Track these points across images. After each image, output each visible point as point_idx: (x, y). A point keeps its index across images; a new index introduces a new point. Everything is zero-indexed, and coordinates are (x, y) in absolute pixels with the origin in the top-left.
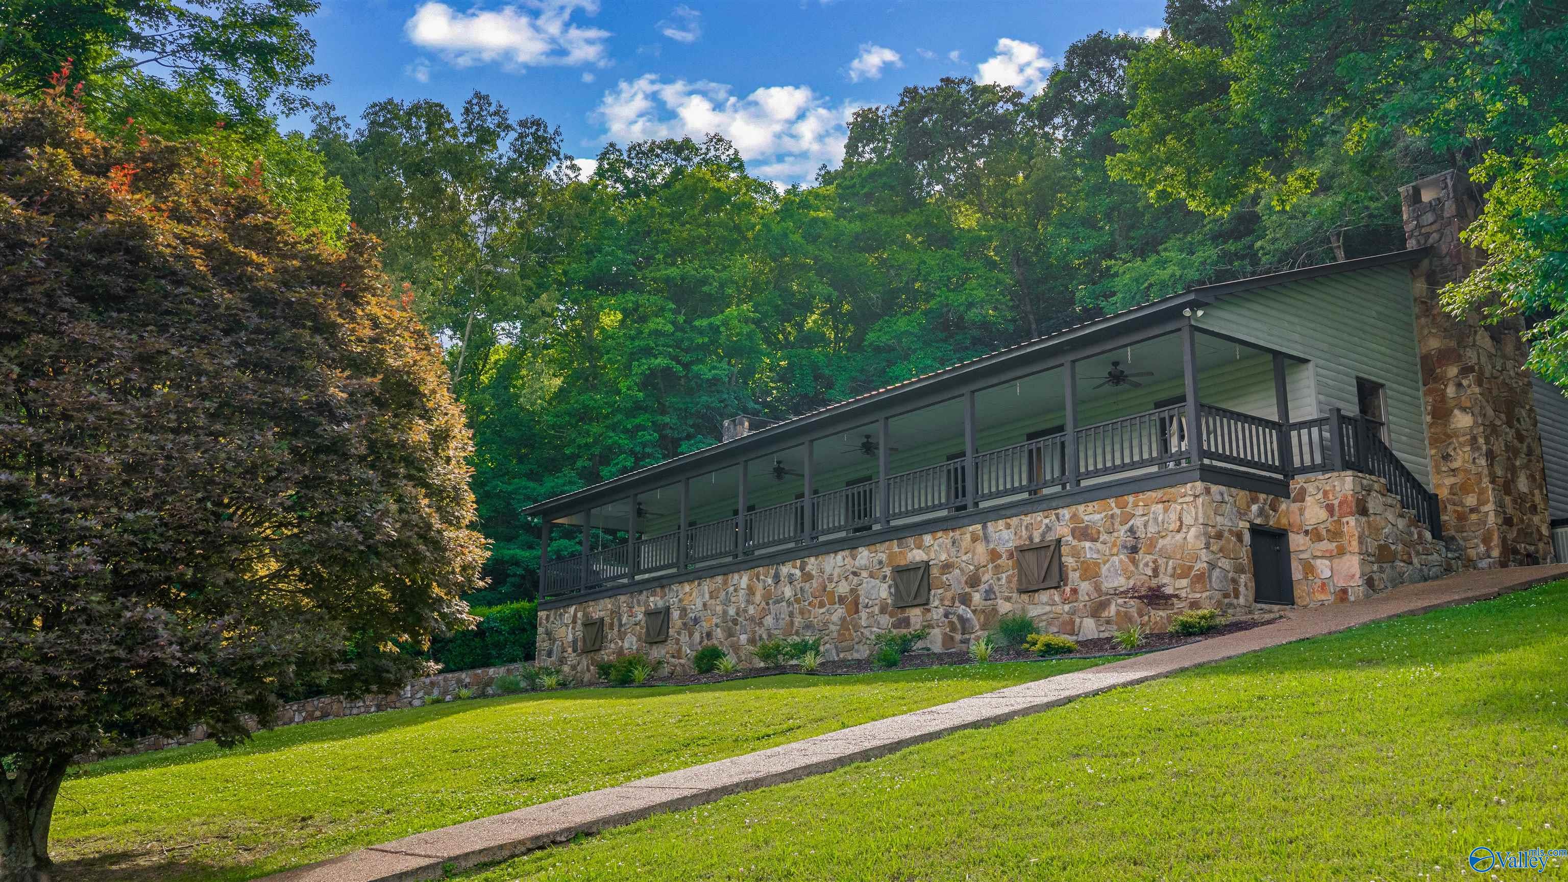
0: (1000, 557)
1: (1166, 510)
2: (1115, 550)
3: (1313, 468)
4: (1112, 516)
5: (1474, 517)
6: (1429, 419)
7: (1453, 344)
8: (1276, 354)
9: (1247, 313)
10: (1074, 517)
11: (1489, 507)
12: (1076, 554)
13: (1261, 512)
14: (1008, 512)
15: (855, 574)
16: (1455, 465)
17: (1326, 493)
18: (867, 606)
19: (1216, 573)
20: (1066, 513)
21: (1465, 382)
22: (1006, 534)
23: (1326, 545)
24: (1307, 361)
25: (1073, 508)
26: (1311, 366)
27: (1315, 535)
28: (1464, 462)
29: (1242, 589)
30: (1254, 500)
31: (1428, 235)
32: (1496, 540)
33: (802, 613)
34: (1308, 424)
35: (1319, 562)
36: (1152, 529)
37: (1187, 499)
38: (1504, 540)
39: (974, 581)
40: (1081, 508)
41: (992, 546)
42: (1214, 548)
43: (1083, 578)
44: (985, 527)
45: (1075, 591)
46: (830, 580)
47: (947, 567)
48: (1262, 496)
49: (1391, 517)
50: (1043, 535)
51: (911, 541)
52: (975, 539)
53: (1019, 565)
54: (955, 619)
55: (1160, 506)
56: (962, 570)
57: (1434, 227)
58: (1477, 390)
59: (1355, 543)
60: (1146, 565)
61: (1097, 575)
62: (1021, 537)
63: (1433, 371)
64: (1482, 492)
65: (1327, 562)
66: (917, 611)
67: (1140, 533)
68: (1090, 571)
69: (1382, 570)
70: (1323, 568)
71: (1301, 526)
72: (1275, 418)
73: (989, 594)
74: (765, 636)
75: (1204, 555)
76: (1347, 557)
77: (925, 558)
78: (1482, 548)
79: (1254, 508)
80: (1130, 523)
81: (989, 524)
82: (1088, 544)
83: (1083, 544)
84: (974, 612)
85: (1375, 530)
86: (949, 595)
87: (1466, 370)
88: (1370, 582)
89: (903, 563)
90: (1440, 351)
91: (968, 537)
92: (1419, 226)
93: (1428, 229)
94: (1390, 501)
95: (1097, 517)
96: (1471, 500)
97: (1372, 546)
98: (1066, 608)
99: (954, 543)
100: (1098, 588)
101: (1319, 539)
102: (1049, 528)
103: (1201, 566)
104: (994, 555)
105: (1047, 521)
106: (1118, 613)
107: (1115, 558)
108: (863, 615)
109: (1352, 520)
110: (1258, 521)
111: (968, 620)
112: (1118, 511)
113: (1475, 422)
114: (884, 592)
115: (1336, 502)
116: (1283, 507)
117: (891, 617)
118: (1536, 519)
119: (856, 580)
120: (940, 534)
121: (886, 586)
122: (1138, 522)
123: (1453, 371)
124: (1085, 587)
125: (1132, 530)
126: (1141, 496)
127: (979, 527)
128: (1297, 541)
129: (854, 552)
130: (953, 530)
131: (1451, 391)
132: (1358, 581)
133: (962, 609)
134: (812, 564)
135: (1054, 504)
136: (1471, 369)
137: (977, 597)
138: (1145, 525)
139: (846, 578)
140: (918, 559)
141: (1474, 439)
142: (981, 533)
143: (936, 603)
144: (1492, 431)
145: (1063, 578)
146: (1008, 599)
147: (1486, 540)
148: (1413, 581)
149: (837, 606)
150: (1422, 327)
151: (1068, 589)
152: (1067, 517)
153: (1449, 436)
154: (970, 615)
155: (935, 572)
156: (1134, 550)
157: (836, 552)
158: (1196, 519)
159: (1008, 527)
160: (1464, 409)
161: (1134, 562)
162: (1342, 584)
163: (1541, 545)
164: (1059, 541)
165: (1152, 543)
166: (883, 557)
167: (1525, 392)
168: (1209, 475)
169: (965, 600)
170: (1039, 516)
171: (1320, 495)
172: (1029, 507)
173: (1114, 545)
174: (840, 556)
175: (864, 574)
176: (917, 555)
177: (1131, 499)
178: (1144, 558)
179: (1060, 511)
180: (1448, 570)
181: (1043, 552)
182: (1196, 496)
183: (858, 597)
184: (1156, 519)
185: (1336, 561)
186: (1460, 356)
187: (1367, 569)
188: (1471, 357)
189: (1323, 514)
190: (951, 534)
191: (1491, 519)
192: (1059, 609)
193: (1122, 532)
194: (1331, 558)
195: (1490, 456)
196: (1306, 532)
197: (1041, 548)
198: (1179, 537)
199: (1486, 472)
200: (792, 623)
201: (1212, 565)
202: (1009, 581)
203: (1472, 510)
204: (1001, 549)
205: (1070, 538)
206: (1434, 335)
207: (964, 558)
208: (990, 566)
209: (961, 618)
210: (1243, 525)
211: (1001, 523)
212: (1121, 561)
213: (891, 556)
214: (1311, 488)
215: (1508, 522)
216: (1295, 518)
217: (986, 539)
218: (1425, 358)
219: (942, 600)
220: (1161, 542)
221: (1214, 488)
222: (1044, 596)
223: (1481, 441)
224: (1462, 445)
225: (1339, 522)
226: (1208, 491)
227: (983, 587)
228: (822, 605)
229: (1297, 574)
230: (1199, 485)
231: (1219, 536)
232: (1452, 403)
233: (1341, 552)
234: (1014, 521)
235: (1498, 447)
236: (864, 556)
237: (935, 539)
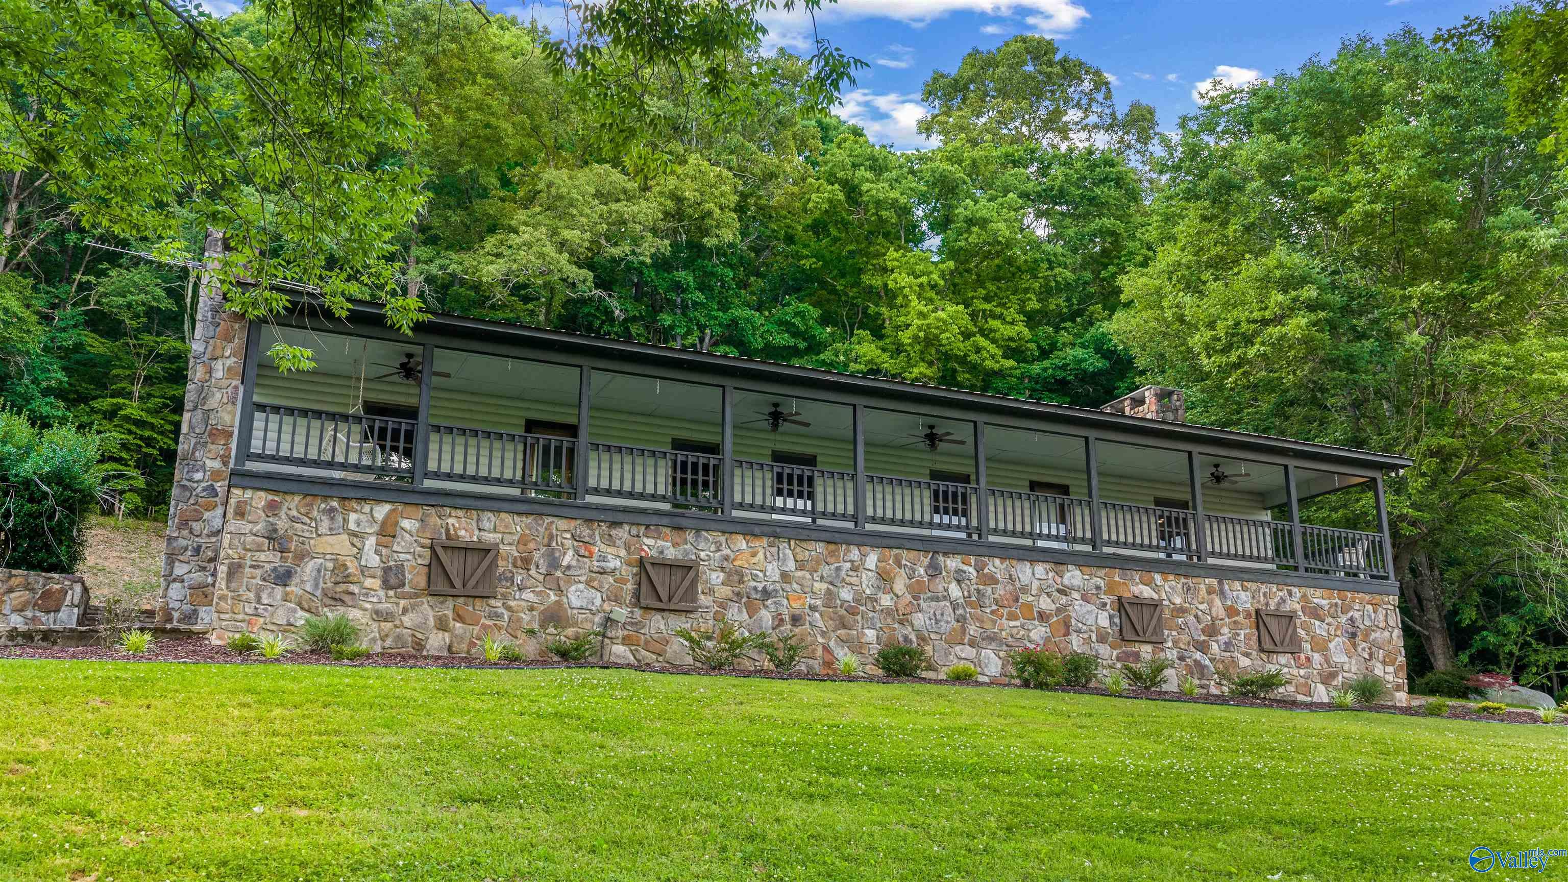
0: (1238, 614)
1: (1374, 611)
2: (1338, 632)
4: (1336, 604)
10: (1304, 596)
12: (1306, 628)
14: (1246, 576)
15: (1059, 591)
18: (1078, 631)
20: (1298, 592)
22: (1242, 595)
25: (1303, 590)
33: (976, 620)
36: (1366, 623)
37: (1391, 607)
39: (1212, 631)
40: (1310, 591)
41: (1229, 603)
43: (1312, 649)
44: (1220, 582)
45: (1308, 659)
46: (1025, 591)
47: (1181, 611)
50: (1279, 604)
51: (1137, 575)
52: (1209, 591)
54: (1191, 664)
55: (1370, 607)
56: (1197, 617)
60: (1363, 649)
61: (1327, 649)
62: (1259, 602)
66: (1148, 648)
67: (1359, 622)
68: (1321, 646)
73: (1225, 646)
75: (1402, 652)
77: (1156, 596)
80: (1350, 614)
81: (1226, 582)
82: (1317, 623)
83: (1312, 620)
84: (1212, 660)
86: (1185, 638)
89: (1125, 595)
91: (1203, 587)
95: (1324, 602)
98: (1302, 672)
99: (1190, 589)
100: (1327, 661)
102: (1283, 601)
103: (1402, 659)
104: (1231, 611)
105: (1281, 594)
106: (1344, 683)
107: (1340, 639)
108: (1075, 639)
111: (1206, 666)
112: (1340, 602)
114: (1103, 620)
117: (1113, 647)
119: (1064, 600)
120: (1171, 577)
121: (1106, 614)
122: (1357, 615)
124: (1317, 657)
125: (1351, 619)
126: (1355, 595)
127: (1216, 581)
129: (1061, 568)
130: (1190, 577)
133: (1198, 655)
134: (996, 566)
135: (1288, 581)
137: (1214, 647)
138: (1360, 618)
139: (1050, 594)
140: (1146, 595)
142: (1216, 587)
143: (1170, 644)
145: (1298, 646)
146: (1247, 655)
149: (1036, 622)
151: (1303, 657)
152: (1298, 595)
154: (1207, 662)
155: (1168, 612)
156: (1354, 635)
157: (1033, 561)
158: (1397, 624)
159: (1245, 589)
161: (1355, 646)
164: (1295, 614)
165: (1365, 635)
166: (1102, 583)
169: (1203, 647)
170: (1275, 588)
172: (1265, 577)
173: (1337, 628)
174: (1039, 567)
175: (1075, 596)
176: (1147, 592)
177: (1349, 595)
178: (1360, 643)
179: (1293, 589)
181: (1283, 620)
182: (1395, 607)
183: (1065, 618)
184: (1369, 616)
190: (1183, 580)
192: (1297, 671)
193: (1343, 619)
197: (1283, 616)
198: (1386, 633)
202: (1248, 638)
204: (1240, 608)
205: (1300, 613)
207: (1200, 606)
208: (1226, 620)
209: (1196, 663)
211: (1237, 585)
212: (1344, 642)
213: (1110, 584)
217: (1222, 593)
219: (1176, 642)
220: (1372, 635)
222: (1282, 659)
227: (1220, 639)
228: (1012, 617)
234: (1251, 586)
236: (1073, 576)
237: (1165, 580)
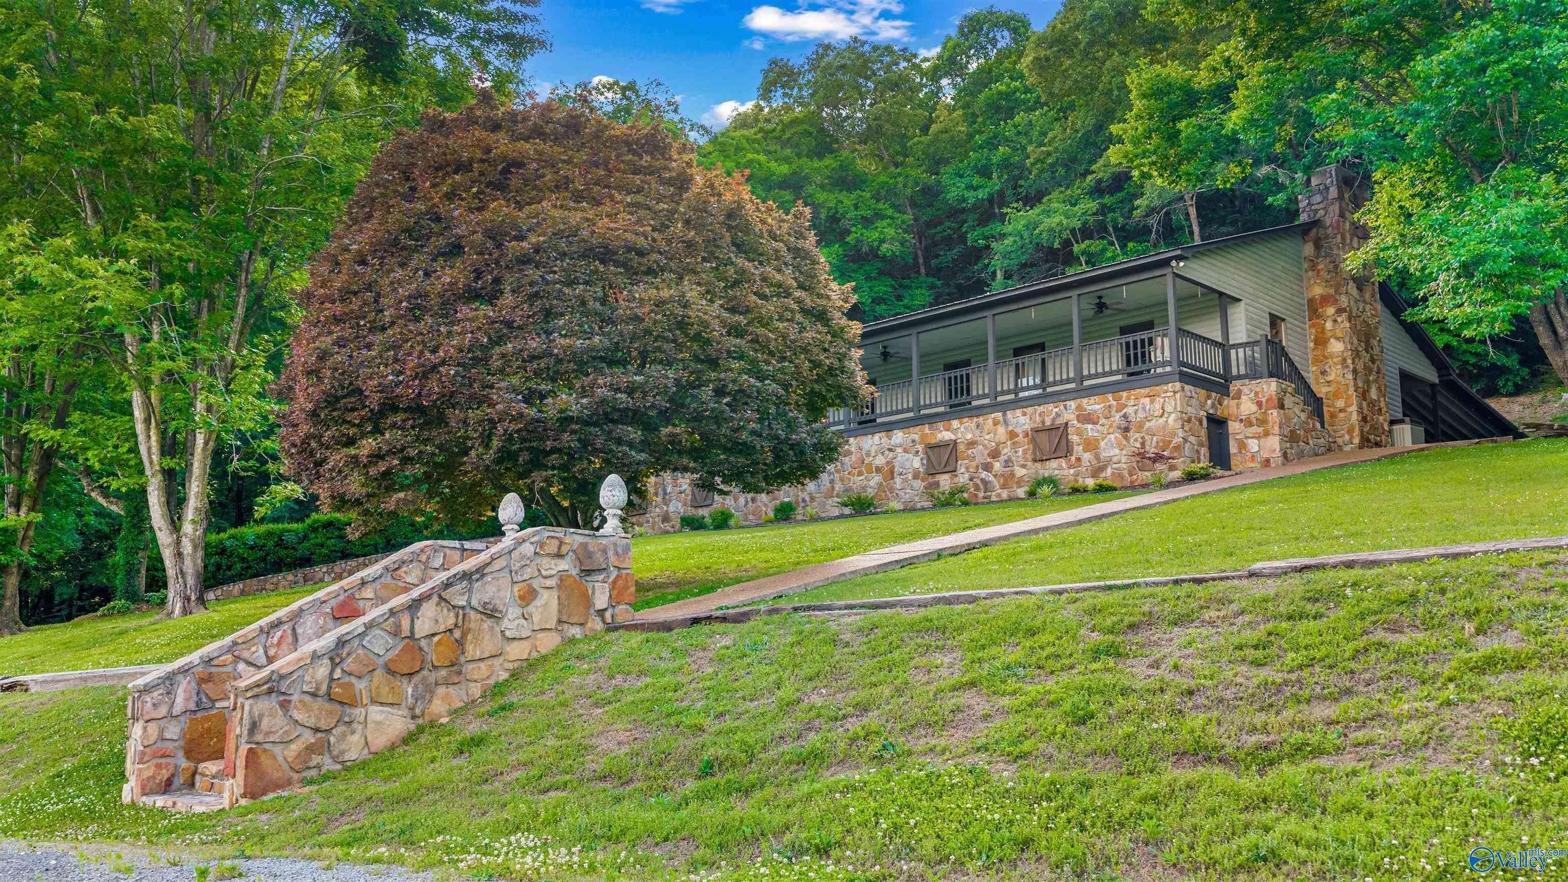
0: (1017, 435)
1: (1152, 402)
2: (1111, 430)
3: (1245, 377)
4: (1110, 406)
5: (1342, 415)
6: (1312, 345)
7: (1332, 291)
8: (1221, 294)
9: (1206, 265)
10: (1079, 408)
11: (1354, 408)
12: (1079, 433)
13: (1213, 406)
14: (1024, 404)
15: (890, 450)
16: (1329, 378)
17: (1256, 394)
18: (901, 474)
19: (1188, 445)
20: (1072, 404)
21: (1339, 319)
22: (1022, 419)
23: (1255, 429)
24: (1239, 300)
25: (1078, 400)
26: (1242, 303)
27: (1248, 423)
28: (1337, 376)
29: (1202, 457)
30: (1209, 397)
31: (1316, 211)
32: (1357, 432)
33: (842, 480)
34: (1243, 345)
35: (1250, 441)
36: (1141, 415)
37: (1168, 394)
38: (1362, 431)
39: (995, 454)
40: (1085, 401)
41: (1010, 428)
42: (1186, 428)
43: (1085, 450)
44: (1004, 415)
45: (1079, 459)
46: (868, 455)
47: (972, 444)
48: (1214, 394)
49: (1298, 412)
50: (1054, 420)
51: (940, 425)
52: (996, 423)
53: (1033, 441)
54: (978, 482)
55: (1148, 399)
56: (985, 446)
57: (1321, 206)
58: (1348, 325)
59: (1277, 428)
60: (1136, 440)
61: (1097, 448)
62: (1035, 421)
63: (1316, 311)
64: (1349, 397)
65: (1256, 441)
66: (946, 477)
67: (1132, 418)
68: (1091, 445)
69: (1292, 448)
70: (1253, 445)
71: (1237, 417)
72: (1220, 340)
73: (1008, 463)
74: (807, 499)
75: (1181, 433)
76: (1270, 437)
77: (953, 437)
78: (1347, 437)
79: (1209, 402)
80: (1124, 411)
81: (1008, 412)
82: (1090, 426)
83: (1085, 426)
84: (995, 476)
85: (1288, 419)
86: (974, 464)
87: (1340, 311)
88: (1285, 455)
89: (933, 441)
90: (1322, 296)
91: (990, 421)
92: (1309, 204)
93: (1316, 207)
94: (1297, 400)
95: (1097, 407)
96: (1340, 403)
97: (1286, 431)
98: (1072, 471)
99: (978, 426)
100: (1097, 457)
101: (1251, 425)
102: (1058, 415)
103: (1177, 440)
104: (1013, 435)
105: (1056, 410)
106: (1113, 474)
107: (1112, 436)
108: (898, 480)
109: (1275, 412)
110: (1211, 411)
111: (990, 482)
112: (1115, 403)
113: (1346, 348)
114: (917, 463)
115: (1264, 400)
116: (1226, 402)
117: (923, 481)
118: (1381, 418)
119: (891, 455)
120: (965, 420)
121: (918, 458)
122: (1130, 410)
123: (1331, 311)
124: (1087, 457)
125: (1125, 416)
126: (1132, 392)
127: (1000, 414)
128: (1234, 427)
129: (890, 433)
130: (977, 416)
131: (1329, 325)
132: (1278, 453)
133: (983, 474)
135: (1063, 397)
136: (1344, 310)
137: (997, 466)
138: (1136, 412)
139: (883, 453)
140: (947, 438)
141: (1344, 360)
142: (1001, 419)
143: (963, 470)
144: (1356, 354)
145: (1069, 451)
146: (1024, 466)
147: (1350, 432)
148: (1309, 456)
149: (874, 474)
150: (1309, 279)
151: (1073, 458)
152: (1073, 407)
153: (1326, 358)
154: (991, 478)
155: (961, 447)
156: (1127, 429)
157: (873, 434)
158: (1175, 408)
159: (1024, 414)
160: (1338, 339)
161: (1126, 438)
162: (1266, 455)
163: (1383, 437)
164: (1067, 424)
165: (1140, 426)
166: (916, 437)
167: (1376, 328)
168: (1185, 378)
169: (988, 467)
170: (1051, 407)
171: (1252, 395)
172: (1042, 400)
173: (1111, 426)
174: (877, 436)
175: (899, 450)
176: (947, 436)
177: (1124, 394)
178: (1134, 435)
179: (1068, 403)
180: (1329, 450)
181: (1054, 432)
182: (1175, 392)
183: (893, 467)
184: (1144, 409)
185: (1262, 440)
186: (1336, 300)
187: (1284, 446)
188: (1344, 301)
189: (1254, 408)
190: (976, 420)
191: (1355, 417)
192: (1066, 472)
193: (1117, 417)
194: (1258, 437)
195: (1355, 371)
196: (1241, 420)
197: (1053, 429)
198: (1162, 420)
199: (1352, 383)
200: (833, 488)
201: (1185, 440)
202: (1025, 452)
203: (1341, 411)
204: (1019, 430)
205: (1075, 422)
206: (1319, 284)
207: (987, 437)
208: (1009, 443)
209: (982, 480)
210: (1203, 413)
211: (1018, 412)
212: (1116, 438)
213: (923, 437)
214: (1245, 390)
215: (1364, 419)
216: (1233, 410)
217: (1006, 423)
218: (1311, 301)
219: (967, 468)
220: (1148, 425)
221: (1187, 387)
222: (1054, 464)
223: (1349, 361)
224: (1335, 364)
225: (1265, 413)
226: (1183, 388)
227: (1003, 458)
228: (860, 474)
229: (1233, 449)
230: (1178, 385)
231: (1189, 421)
232: (1329, 334)
233: (1267, 434)
234: (1029, 410)
235: (1360, 366)
236: (898, 436)
237: (961, 423)
